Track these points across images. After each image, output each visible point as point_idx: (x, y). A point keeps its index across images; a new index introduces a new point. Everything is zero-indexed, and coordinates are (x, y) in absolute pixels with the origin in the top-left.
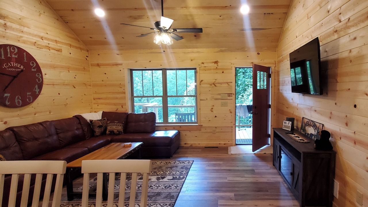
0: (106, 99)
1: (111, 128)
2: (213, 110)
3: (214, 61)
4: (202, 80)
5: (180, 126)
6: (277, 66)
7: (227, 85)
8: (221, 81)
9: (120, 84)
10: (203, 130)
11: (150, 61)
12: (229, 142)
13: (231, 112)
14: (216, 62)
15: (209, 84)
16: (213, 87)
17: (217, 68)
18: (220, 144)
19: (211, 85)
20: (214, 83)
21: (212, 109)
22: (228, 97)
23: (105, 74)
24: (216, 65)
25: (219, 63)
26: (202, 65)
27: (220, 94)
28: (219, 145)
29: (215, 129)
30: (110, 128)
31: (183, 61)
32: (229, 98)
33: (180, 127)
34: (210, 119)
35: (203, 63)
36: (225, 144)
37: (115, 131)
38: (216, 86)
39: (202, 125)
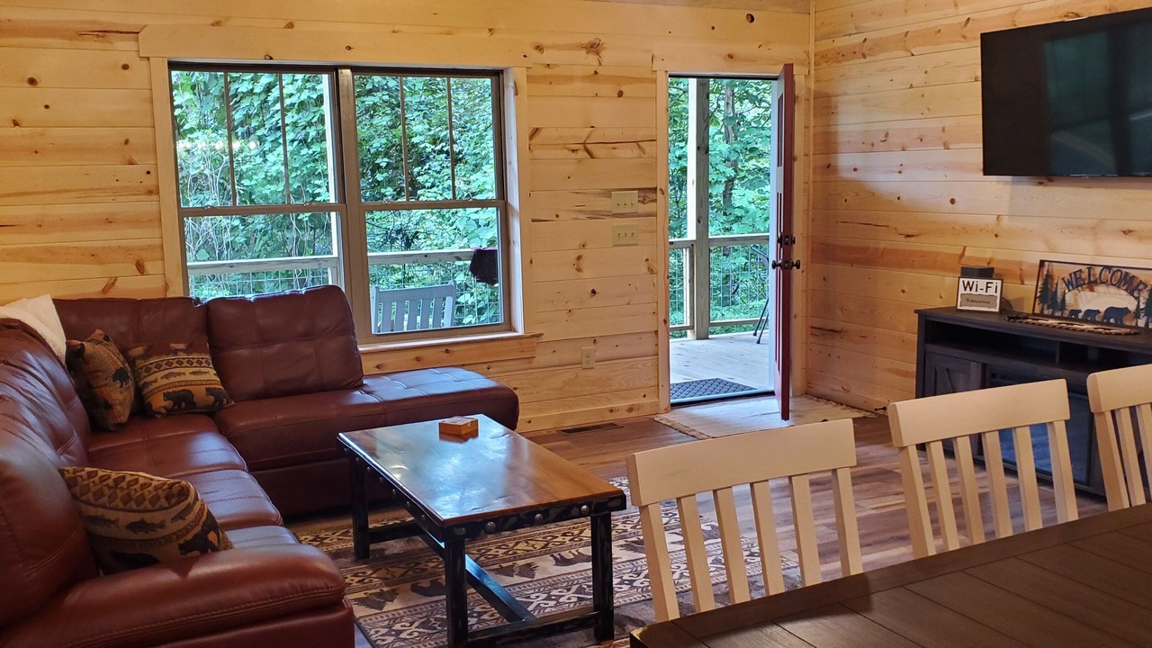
0: (40, 225)
1: (173, 379)
2: (584, 264)
3: (586, 40)
4: (537, 129)
5: (444, 349)
6: (812, 72)
7: (636, 152)
8: (613, 135)
9: (127, 142)
10: (543, 358)
11: (290, 26)
12: (645, 401)
13: (651, 271)
14: (594, 48)
15: (564, 146)
16: (580, 161)
17: (596, 73)
18: (611, 411)
19: (573, 151)
20: (584, 143)
21: (579, 258)
22: (640, 205)
23: (32, 82)
24: (592, 59)
25: (603, 49)
26: (536, 54)
27: (608, 193)
28: (609, 418)
29: (593, 347)
30: (166, 381)
31: (449, 33)
32: (642, 208)
33: (447, 351)
34: (571, 306)
35: (539, 48)
36: (630, 410)
37: (199, 393)
38: (592, 157)
39: (540, 335)
